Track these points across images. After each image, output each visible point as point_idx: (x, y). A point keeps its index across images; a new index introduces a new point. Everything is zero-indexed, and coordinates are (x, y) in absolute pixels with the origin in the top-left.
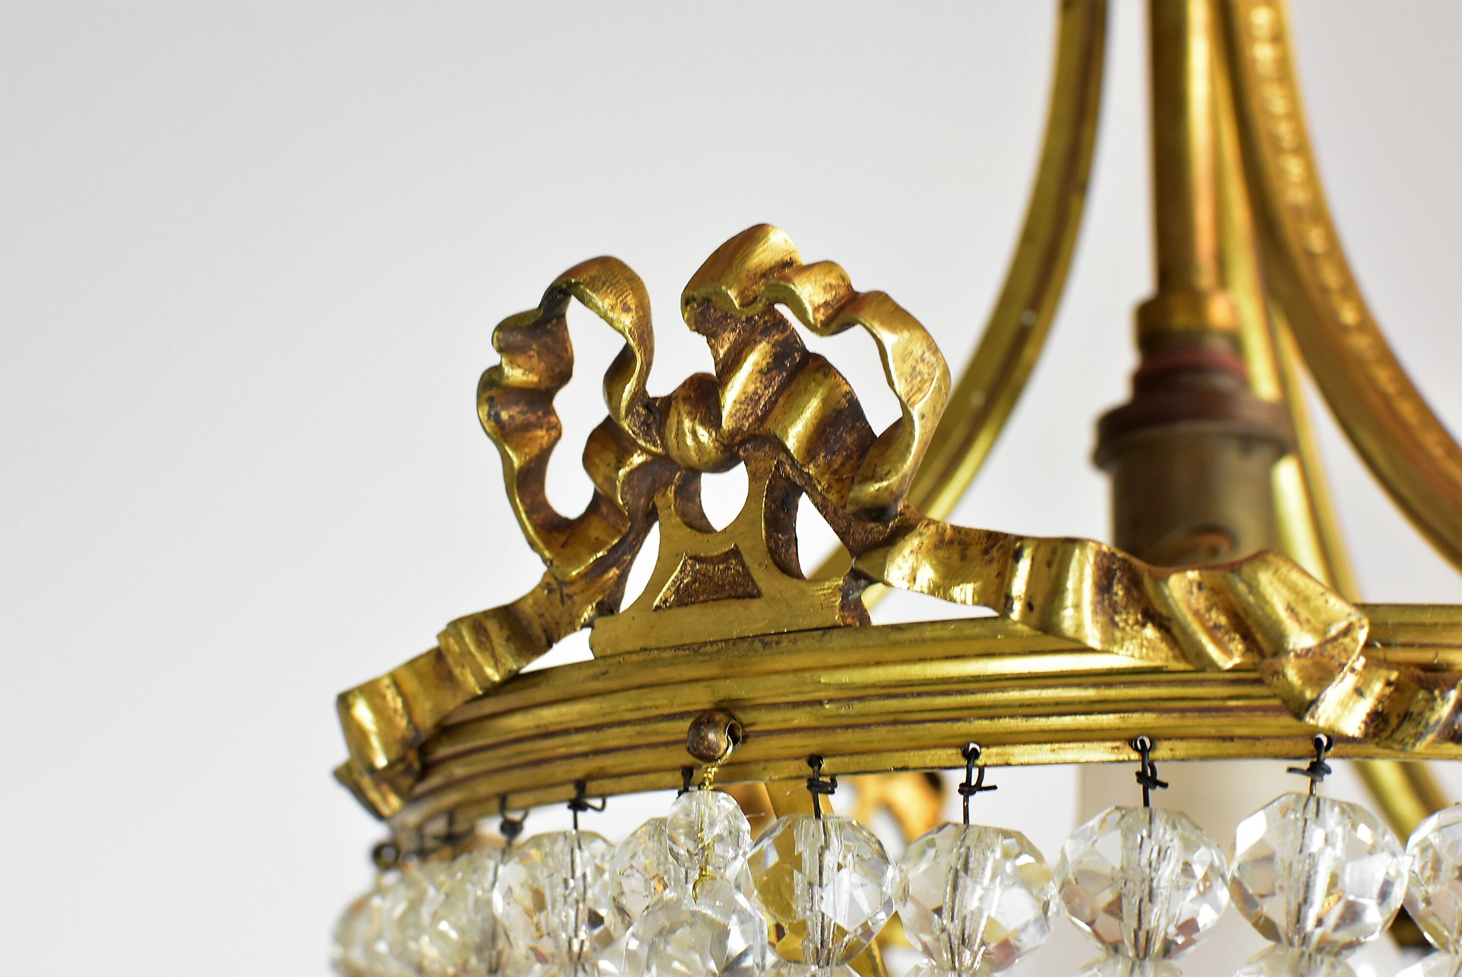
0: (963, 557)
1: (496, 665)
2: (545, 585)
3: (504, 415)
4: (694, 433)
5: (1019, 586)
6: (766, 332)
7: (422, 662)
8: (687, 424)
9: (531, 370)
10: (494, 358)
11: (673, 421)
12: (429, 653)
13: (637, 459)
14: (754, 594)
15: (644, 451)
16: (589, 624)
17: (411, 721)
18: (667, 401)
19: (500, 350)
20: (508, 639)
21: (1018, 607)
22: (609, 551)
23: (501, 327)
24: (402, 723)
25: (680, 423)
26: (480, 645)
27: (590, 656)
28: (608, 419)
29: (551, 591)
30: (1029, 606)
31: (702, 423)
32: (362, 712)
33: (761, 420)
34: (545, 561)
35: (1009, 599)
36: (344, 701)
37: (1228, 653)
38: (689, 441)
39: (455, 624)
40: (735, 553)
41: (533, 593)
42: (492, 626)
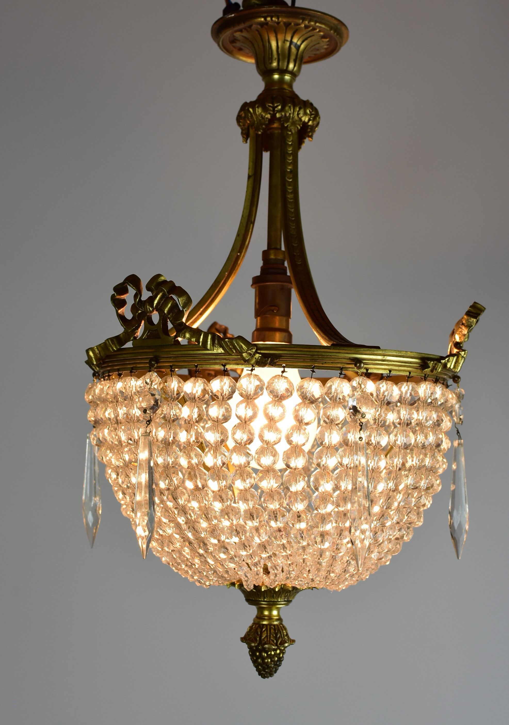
0: (194, 334)
1: (116, 347)
2: (124, 332)
3: (116, 302)
4: (149, 308)
5: (201, 340)
6: (161, 292)
7: (102, 345)
8: (148, 307)
11: (145, 306)
12: (104, 343)
13: (140, 312)
14: (159, 338)
15: (141, 310)
16: (132, 340)
17: (100, 355)
18: (145, 301)
19: (114, 292)
20: (118, 342)
21: (201, 343)
22: (135, 327)
23: (114, 287)
24: (99, 355)
25: (147, 307)
26: (113, 344)
27: (132, 346)
28: (134, 304)
29: (125, 333)
30: (202, 343)
32: (91, 354)
33: (161, 306)
34: (124, 328)
35: (200, 342)
36: (87, 351)
38: (148, 310)
39: (108, 339)
40: (157, 330)
41: (122, 333)
42: (114, 340)
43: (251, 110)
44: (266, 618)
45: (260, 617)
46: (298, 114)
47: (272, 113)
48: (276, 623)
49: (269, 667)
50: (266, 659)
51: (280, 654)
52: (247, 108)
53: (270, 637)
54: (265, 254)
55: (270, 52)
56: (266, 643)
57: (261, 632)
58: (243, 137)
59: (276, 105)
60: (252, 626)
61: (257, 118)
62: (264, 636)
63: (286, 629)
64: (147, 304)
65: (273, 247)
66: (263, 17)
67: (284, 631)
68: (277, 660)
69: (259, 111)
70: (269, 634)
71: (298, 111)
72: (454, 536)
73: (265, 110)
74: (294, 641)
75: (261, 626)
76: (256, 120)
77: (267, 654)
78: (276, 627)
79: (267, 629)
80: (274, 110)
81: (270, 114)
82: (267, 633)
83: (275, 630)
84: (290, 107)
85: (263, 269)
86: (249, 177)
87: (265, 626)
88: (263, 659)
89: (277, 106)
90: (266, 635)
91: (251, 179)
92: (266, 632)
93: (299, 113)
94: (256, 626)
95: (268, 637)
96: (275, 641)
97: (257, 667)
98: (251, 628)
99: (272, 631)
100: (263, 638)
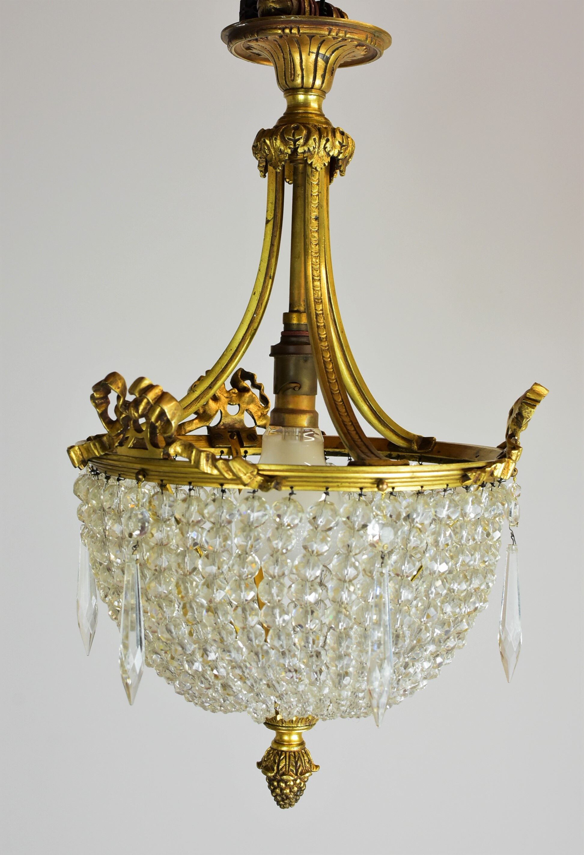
0: (185, 448)
2: (107, 432)
3: (97, 401)
4: (134, 414)
5: (193, 457)
7: (83, 444)
8: (132, 412)
9: (101, 394)
10: (92, 392)
11: (130, 410)
13: (124, 416)
14: (147, 449)
15: (125, 414)
16: (117, 447)
17: (81, 456)
18: (129, 404)
19: (94, 391)
20: (101, 448)
21: (193, 462)
22: (121, 431)
23: (94, 387)
28: (117, 405)
29: (109, 434)
31: (136, 412)
32: (73, 454)
33: (148, 413)
34: (107, 428)
35: (191, 460)
36: (68, 451)
37: (230, 475)
38: (133, 416)
40: (144, 438)
43: (268, 142)
44: (285, 743)
45: (278, 742)
46: (325, 148)
47: (292, 147)
48: (295, 749)
49: (287, 798)
50: (284, 790)
51: (300, 783)
52: (262, 140)
53: (289, 767)
54: (287, 318)
55: (292, 67)
56: (284, 774)
57: (280, 761)
58: (261, 171)
59: (297, 138)
60: (270, 751)
61: (275, 152)
62: (282, 765)
63: (308, 755)
64: (132, 409)
65: (296, 309)
66: (280, 29)
67: (306, 758)
68: (298, 791)
69: (278, 143)
70: (287, 763)
71: (325, 145)
72: (505, 656)
73: (285, 142)
74: (317, 766)
75: (280, 753)
76: (274, 154)
77: (286, 785)
78: (296, 754)
79: (285, 756)
80: (295, 144)
81: (290, 148)
82: (286, 762)
83: (295, 757)
84: (315, 139)
85: (284, 335)
86: (267, 222)
87: (283, 753)
88: (282, 790)
89: (299, 139)
90: (284, 764)
91: (270, 225)
92: (284, 760)
93: (326, 146)
94: (273, 751)
95: (287, 766)
96: (295, 771)
97: (275, 797)
98: (268, 753)
99: (292, 758)
100: (280, 767)
